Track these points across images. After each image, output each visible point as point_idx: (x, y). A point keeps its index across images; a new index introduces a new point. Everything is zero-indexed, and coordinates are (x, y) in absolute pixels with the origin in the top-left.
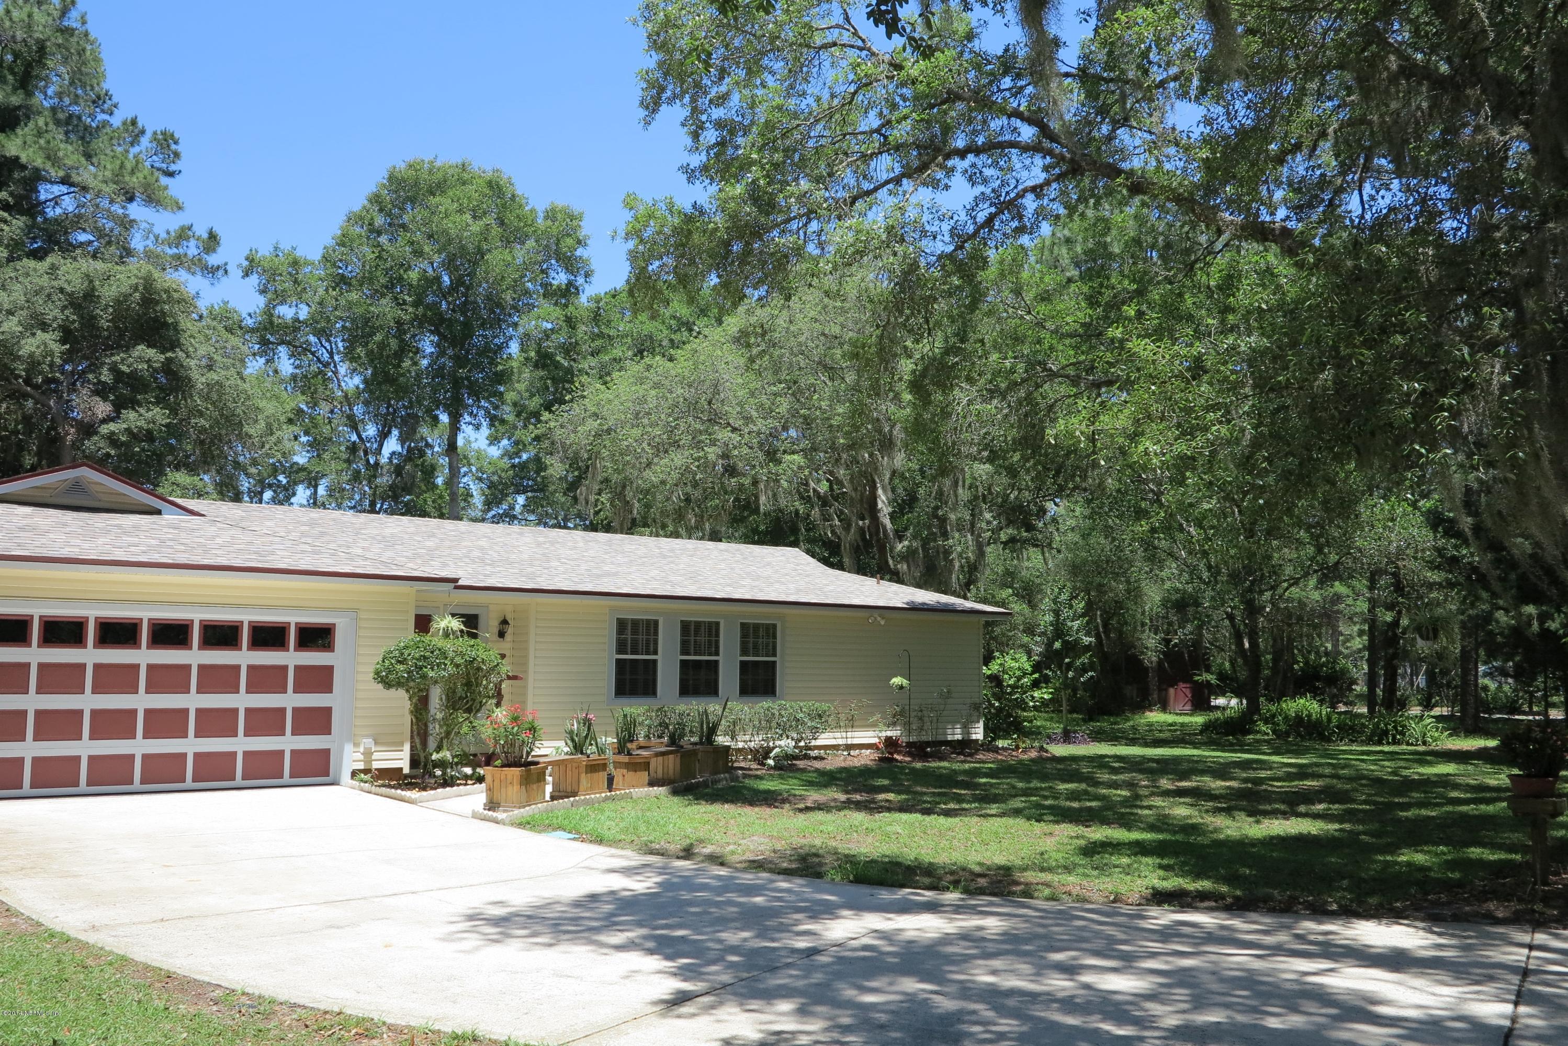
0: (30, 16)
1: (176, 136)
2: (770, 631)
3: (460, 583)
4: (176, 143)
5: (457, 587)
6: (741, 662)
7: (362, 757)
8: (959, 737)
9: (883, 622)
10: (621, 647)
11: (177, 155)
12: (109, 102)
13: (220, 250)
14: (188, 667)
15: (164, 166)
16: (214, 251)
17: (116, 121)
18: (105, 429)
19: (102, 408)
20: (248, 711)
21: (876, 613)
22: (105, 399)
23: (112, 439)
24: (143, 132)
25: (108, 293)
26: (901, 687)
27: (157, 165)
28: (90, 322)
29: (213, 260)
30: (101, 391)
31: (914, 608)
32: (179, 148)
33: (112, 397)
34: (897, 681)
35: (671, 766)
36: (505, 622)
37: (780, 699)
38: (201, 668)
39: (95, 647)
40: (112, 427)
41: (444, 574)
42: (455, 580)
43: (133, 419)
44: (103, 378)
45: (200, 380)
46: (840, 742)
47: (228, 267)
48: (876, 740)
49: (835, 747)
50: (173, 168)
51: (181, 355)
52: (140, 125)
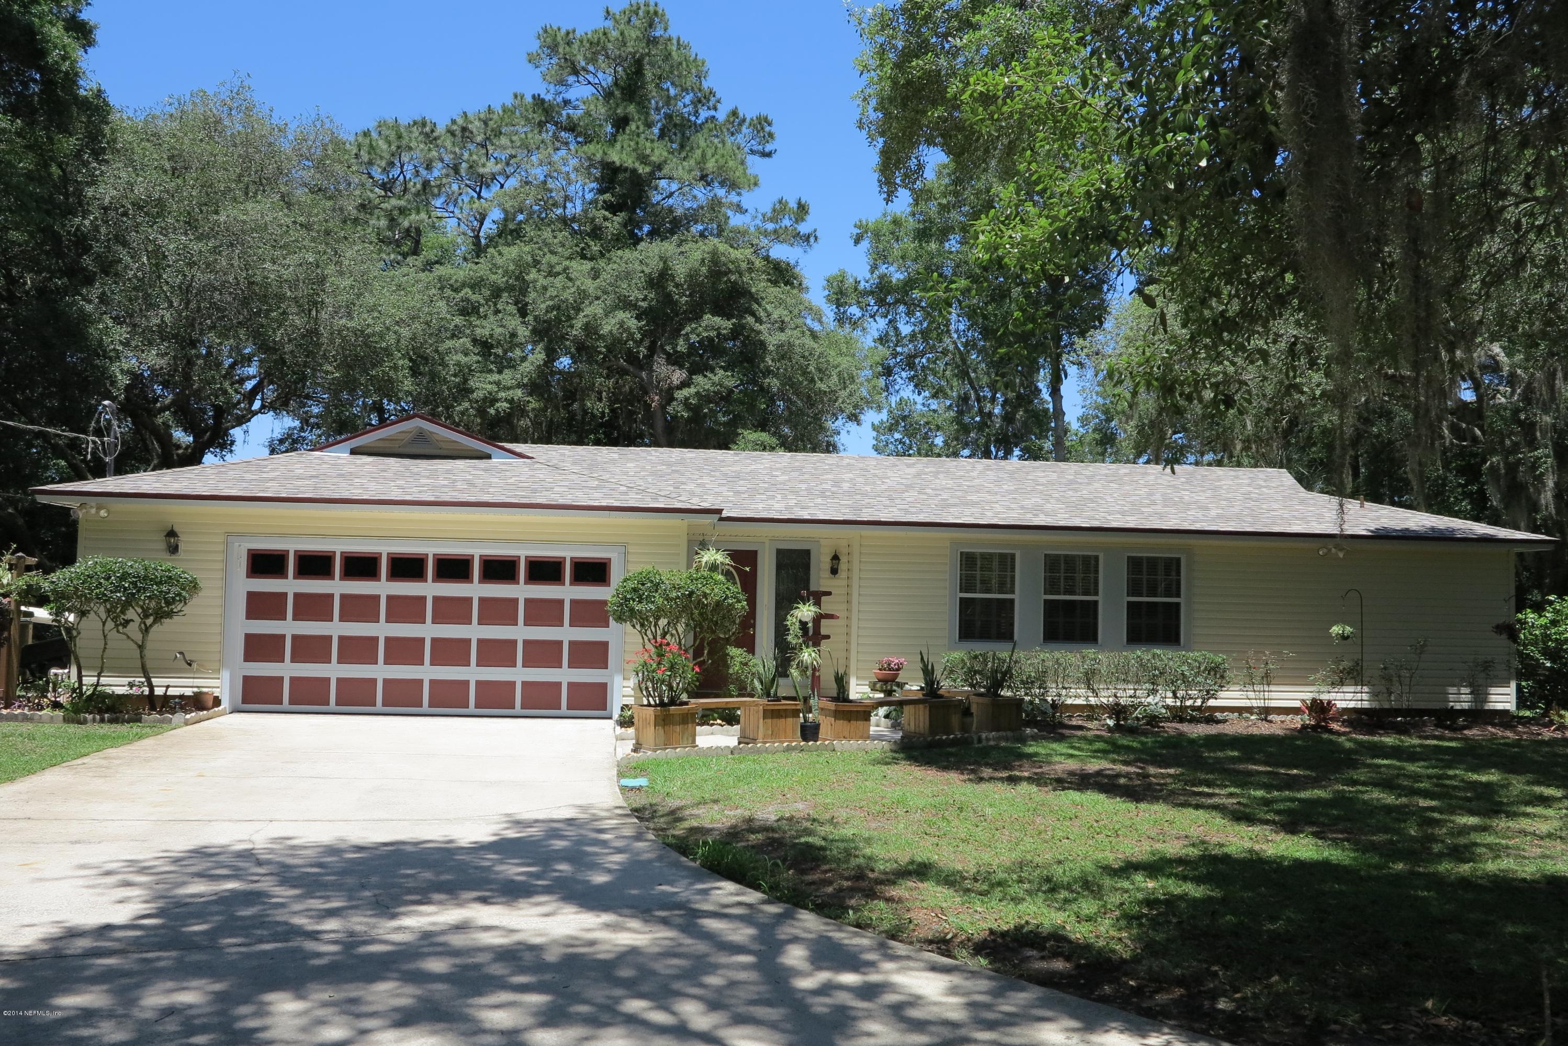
0: (622, 34)
1: (770, 118)
2: (1173, 566)
3: (725, 514)
4: (770, 124)
5: (721, 519)
6: (1130, 604)
7: (632, 693)
8: (1466, 706)
9: (1341, 555)
10: (967, 584)
11: (771, 135)
12: (712, 99)
13: (808, 218)
14: (469, 600)
15: (760, 147)
16: (803, 220)
17: (721, 115)
18: (681, 394)
19: (678, 376)
20: (526, 643)
21: (1330, 543)
22: (681, 367)
23: (686, 403)
24: (744, 120)
25: (680, 270)
26: (1344, 638)
27: (755, 148)
28: (667, 299)
29: (803, 228)
30: (675, 360)
31: (1382, 536)
32: (773, 129)
33: (687, 365)
34: (1336, 629)
35: (921, 718)
36: (836, 558)
37: (1184, 649)
38: (482, 600)
39: (388, 580)
40: (686, 392)
41: (706, 505)
42: (719, 511)
43: (702, 383)
44: (679, 348)
45: (773, 340)
46: (1255, 703)
47: (818, 234)
48: (1297, 704)
49: (1240, 710)
50: (768, 148)
51: (750, 319)
52: (741, 115)
